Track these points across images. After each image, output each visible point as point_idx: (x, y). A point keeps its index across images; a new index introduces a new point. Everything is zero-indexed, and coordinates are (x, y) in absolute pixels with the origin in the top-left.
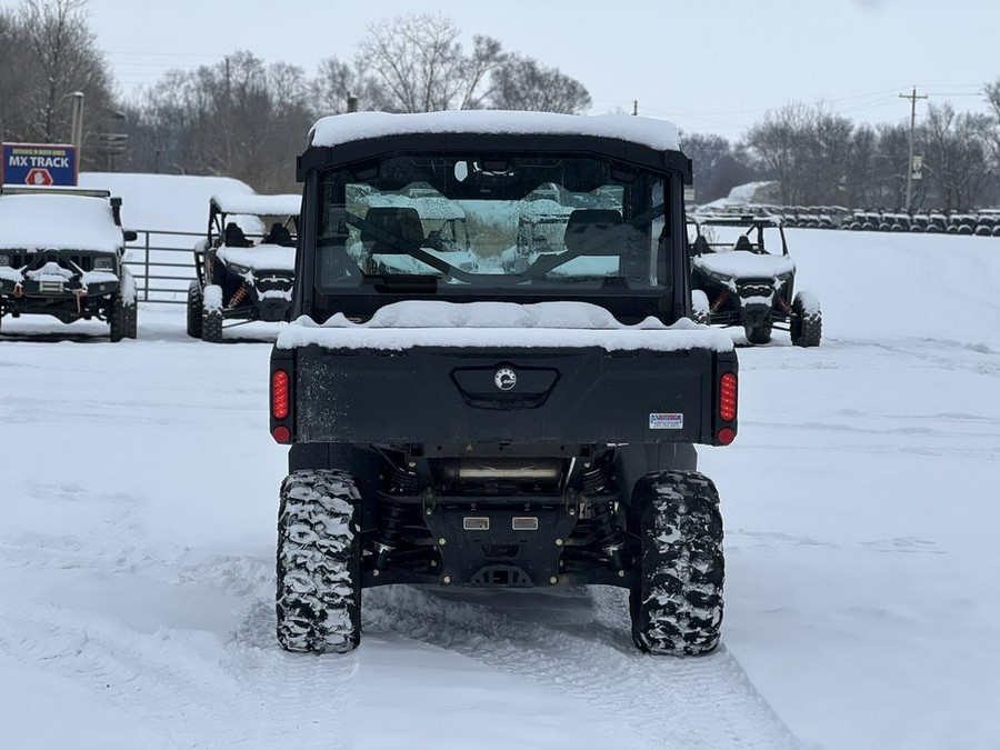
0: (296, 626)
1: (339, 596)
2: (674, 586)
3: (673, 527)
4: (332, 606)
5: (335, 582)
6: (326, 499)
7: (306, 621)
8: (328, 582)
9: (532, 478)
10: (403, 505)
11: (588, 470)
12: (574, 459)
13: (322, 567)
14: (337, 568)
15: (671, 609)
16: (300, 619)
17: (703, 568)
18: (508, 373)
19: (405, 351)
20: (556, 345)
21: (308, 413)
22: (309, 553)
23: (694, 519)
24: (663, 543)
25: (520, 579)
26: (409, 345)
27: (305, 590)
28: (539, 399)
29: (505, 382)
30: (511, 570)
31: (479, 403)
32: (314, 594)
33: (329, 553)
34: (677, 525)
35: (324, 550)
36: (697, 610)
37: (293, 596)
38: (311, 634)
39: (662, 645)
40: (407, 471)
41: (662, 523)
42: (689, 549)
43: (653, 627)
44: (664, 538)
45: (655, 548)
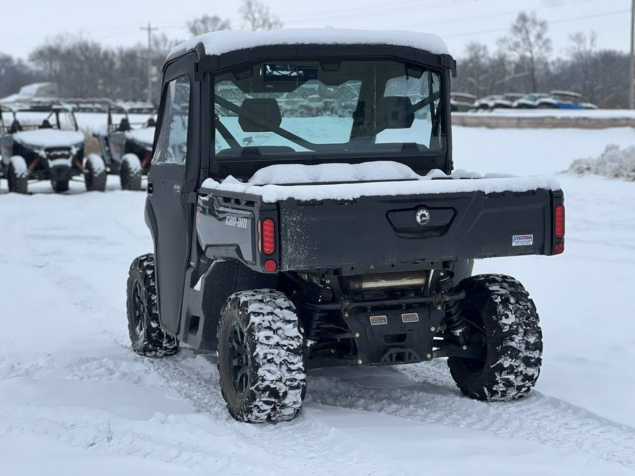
0: (264, 405)
1: (296, 380)
2: (514, 353)
3: (509, 313)
4: (292, 388)
5: (294, 370)
6: (277, 311)
7: (273, 400)
8: (289, 370)
9: (409, 286)
10: (324, 311)
11: (443, 277)
12: (432, 271)
13: (285, 360)
14: (295, 361)
15: (511, 370)
16: (269, 399)
17: (532, 340)
18: (424, 212)
19: (355, 200)
20: (454, 191)
21: (289, 249)
22: (276, 351)
23: (520, 307)
24: (506, 325)
25: (413, 357)
26: (357, 196)
27: (274, 378)
28: (443, 230)
29: (423, 219)
30: (407, 351)
31: (402, 235)
32: (280, 380)
33: (288, 350)
34: (511, 311)
35: (285, 348)
36: (528, 369)
37: (266, 383)
38: (274, 409)
39: (499, 395)
40: (325, 287)
41: (502, 311)
42: (522, 327)
43: (497, 383)
44: (504, 321)
45: (500, 328)
